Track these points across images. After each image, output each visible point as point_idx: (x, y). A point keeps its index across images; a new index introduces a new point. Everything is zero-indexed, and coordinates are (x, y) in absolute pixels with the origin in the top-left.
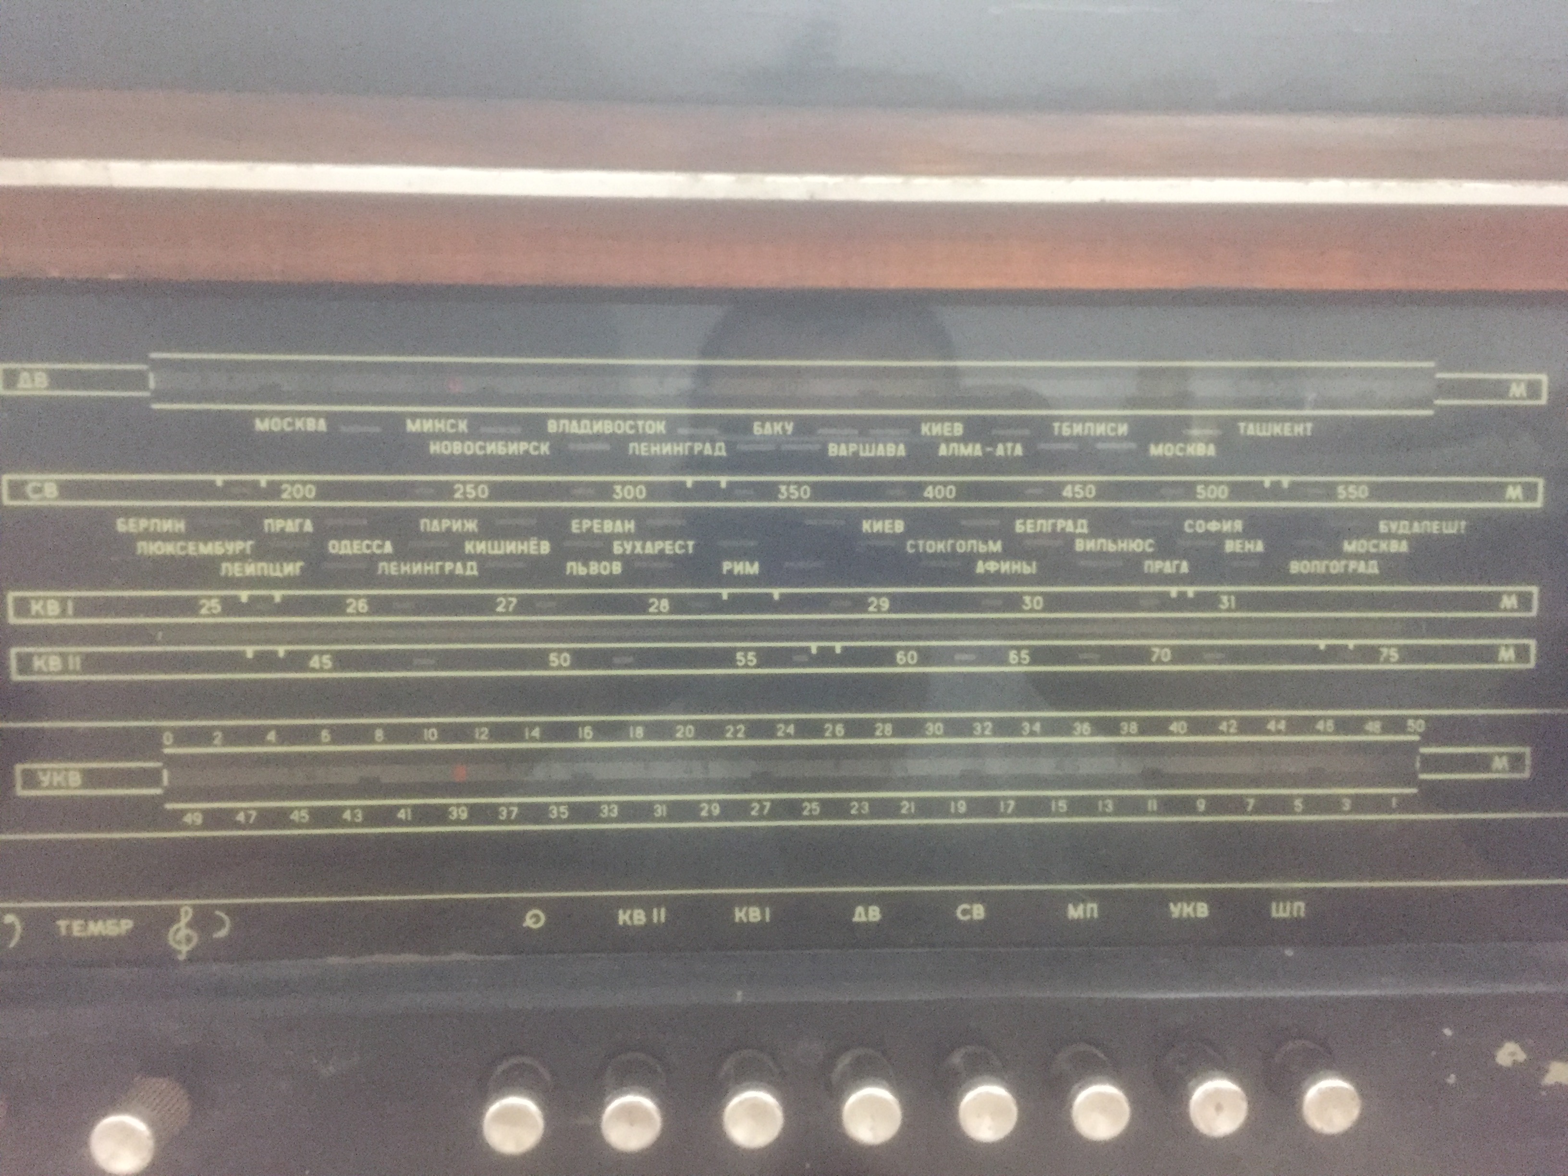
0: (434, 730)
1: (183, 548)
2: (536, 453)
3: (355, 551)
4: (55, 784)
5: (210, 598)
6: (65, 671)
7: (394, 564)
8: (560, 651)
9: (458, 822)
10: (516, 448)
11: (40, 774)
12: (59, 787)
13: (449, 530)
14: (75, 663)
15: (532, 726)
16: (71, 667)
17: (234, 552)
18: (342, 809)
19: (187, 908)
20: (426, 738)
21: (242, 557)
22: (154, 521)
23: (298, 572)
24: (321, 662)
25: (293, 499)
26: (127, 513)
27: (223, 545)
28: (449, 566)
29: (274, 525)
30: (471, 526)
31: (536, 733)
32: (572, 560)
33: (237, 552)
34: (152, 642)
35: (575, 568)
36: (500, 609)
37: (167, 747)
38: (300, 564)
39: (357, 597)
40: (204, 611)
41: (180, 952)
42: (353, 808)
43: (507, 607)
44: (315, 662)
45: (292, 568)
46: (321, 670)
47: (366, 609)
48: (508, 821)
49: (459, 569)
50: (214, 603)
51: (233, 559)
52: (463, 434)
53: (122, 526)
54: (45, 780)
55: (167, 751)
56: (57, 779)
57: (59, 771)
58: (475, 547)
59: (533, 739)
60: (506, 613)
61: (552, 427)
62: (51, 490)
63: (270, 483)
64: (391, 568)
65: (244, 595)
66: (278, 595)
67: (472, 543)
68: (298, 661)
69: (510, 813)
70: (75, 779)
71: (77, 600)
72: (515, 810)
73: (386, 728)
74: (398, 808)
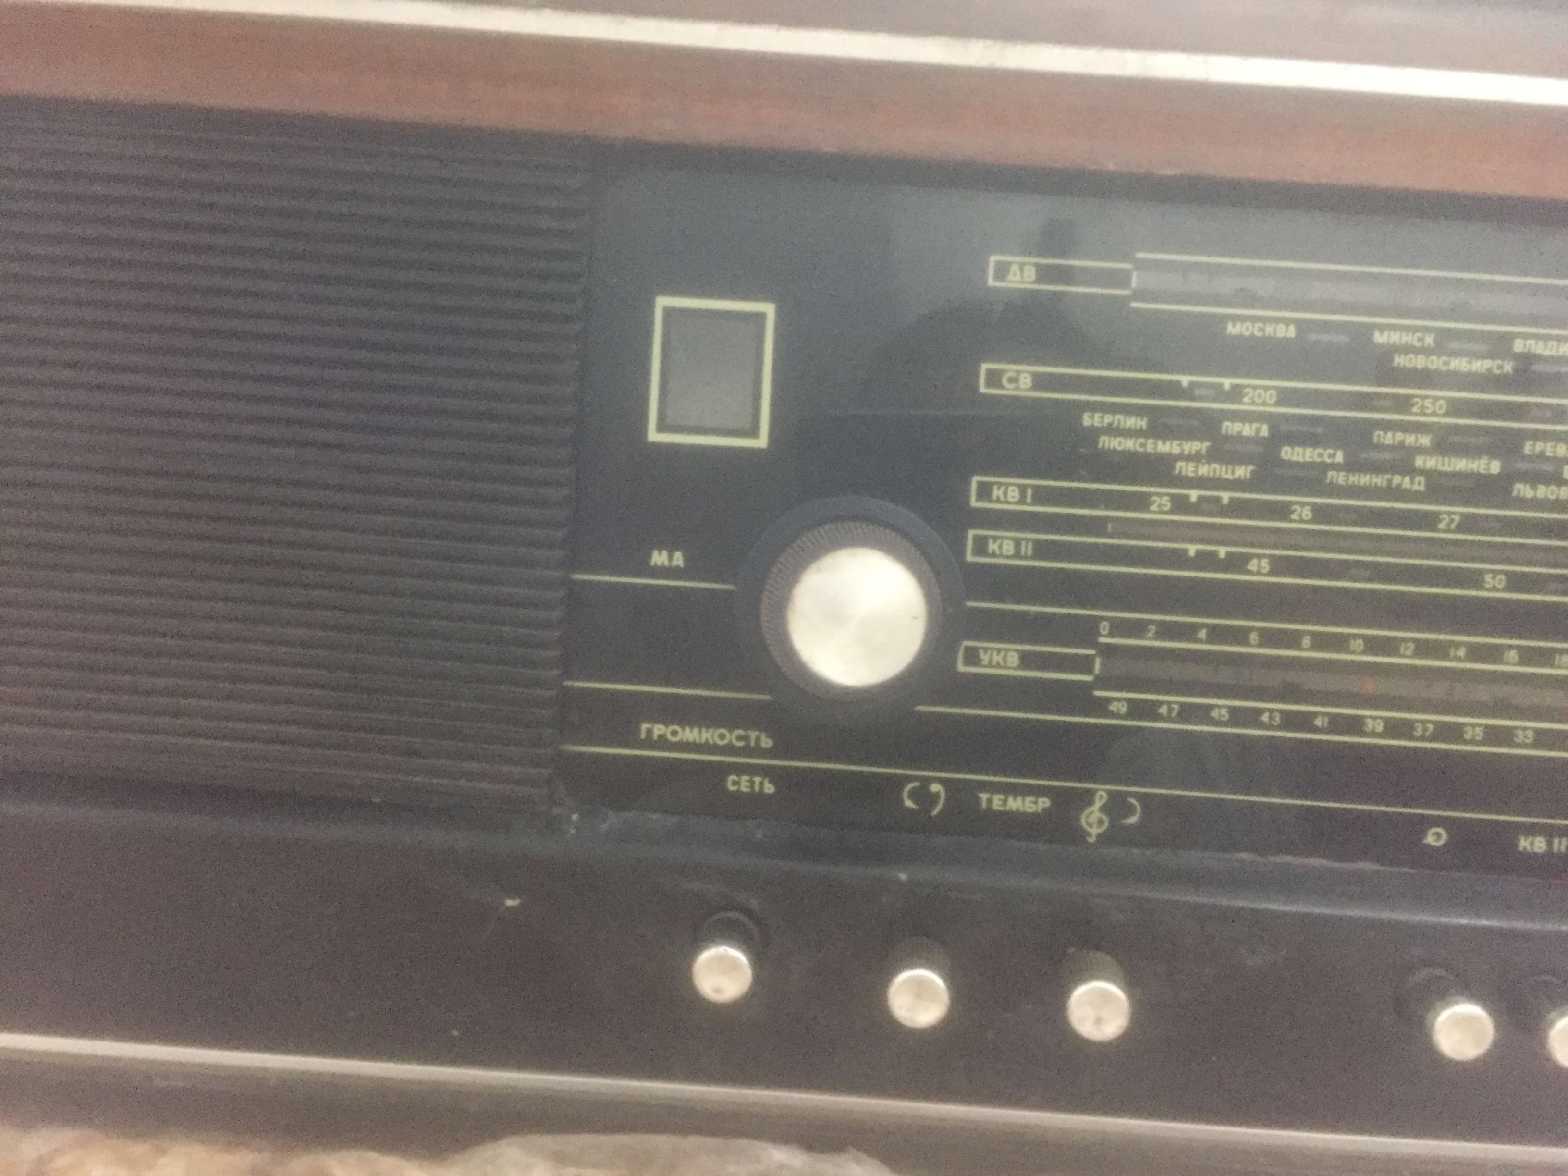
0: (1360, 641)
1: (1143, 445)
2: (1499, 372)
3: (1308, 459)
4: (994, 663)
5: (1160, 495)
6: (1017, 555)
7: (1342, 474)
8: (1495, 573)
9: (1374, 734)
10: (1480, 366)
11: (981, 652)
12: (998, 665)
13: (1402, 443)
14: (1027, 549)
15: (1458, 645)
16: (1023, 553)
17: (1190, 452)
18: (1260, 711)
19: (1102, 793)
20: (1352, 648)
21: (1195, 458)
22: (1118, 417)
23: (1248, 476)
24: (1259, 566)
25: (1253, 403)
26: (1093, 407)
27: (1180, 445)
28: (1397, 479)
29: (1231, 428)
30: (1425, 441)
31: (1462, 652)
32: (1520, 482)
33: (1193, 452)
34: (1103, 533)
35: (1523, 490)
36: (1442, 526)
37: (1103, 636)
38: (1250, 468)
39: (1303, 505)
40: (1154, 508)
41: (1090, 835)
42: (1271, 711)
43: (1449, 524)
44: (1253, 565)
45: (1242, 472)
46: (1258, 573)
47: (1310, 516)
48: (1422, 739)
49: (1406, 482)
50: (1165, 500)
51: (1189, 458)
52: (1429, 347)
53: (1088, 420)
54: (985, 658)
55: (1103, 640)
56: (997, 658)
57: (999, 651)
58: (1425, 461)
59: (1458, 659)
60: (1448, 531)
61: (1519, 346)
62: (1026, 381)
63: (1235, 387)
64: (1340, 478)
65: (1194, 495)
66: (1226, 496)
67: (1423, 458)
68: (1237, 563)
69: (1425, 730)
70: (1014, 659)
71: (1036, 489)
72: (1431, 727)
73: (1314, 635)
74: (1315, 715)
